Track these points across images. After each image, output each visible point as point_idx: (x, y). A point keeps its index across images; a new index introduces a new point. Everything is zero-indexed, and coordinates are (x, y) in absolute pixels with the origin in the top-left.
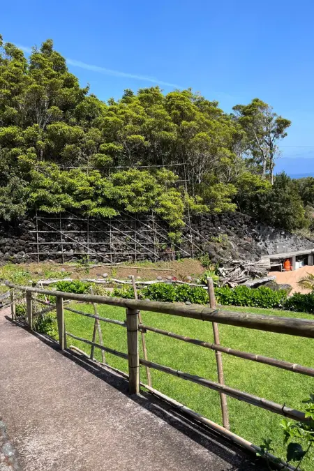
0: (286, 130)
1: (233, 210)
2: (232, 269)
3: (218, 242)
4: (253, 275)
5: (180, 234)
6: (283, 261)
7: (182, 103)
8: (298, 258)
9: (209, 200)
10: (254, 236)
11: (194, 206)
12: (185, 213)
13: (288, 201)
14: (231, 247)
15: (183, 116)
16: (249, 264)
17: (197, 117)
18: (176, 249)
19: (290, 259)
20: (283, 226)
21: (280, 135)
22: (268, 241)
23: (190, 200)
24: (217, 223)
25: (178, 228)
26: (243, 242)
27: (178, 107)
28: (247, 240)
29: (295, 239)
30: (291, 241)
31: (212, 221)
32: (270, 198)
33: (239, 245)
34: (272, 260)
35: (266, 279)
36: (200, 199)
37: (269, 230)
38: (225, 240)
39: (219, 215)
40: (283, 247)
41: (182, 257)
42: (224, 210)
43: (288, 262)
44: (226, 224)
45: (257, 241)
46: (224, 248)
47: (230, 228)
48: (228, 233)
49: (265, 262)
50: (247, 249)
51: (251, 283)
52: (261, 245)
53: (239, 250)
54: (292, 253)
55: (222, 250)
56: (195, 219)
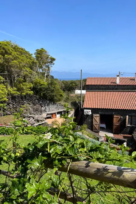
0: (54, 62)
1: (32, 94)
2: (29, 119)
3: (24, 107)
4: (38, 121)
5: (6, 104)
6: (52, 114)
7: (6, 47)
8: (58, 113)
9: (19, 90)
10: (41, 104)
11: (13, 92)
12: (8, 95)
13: (53, 90)
14: (29, 109)
15: (6, 53)
16: (36, 117)
17: (13, 54)
18: (4, 111)
19: (55, 113)
20: (52, 100)
21: (52, 64)
22: (46, 107)
23: (9, 88)
24: (24, 99)
25: (5, 102)
26: (35, 107)
27: (4, 49)
28: (37, 106)
29: (57, 105)
30: (56, 106)
31: (22, 98)
32: (46, 89)
33: (34, 109)
34: (48, 114)
35: (43, 122)
36: (15, 89)
37: (47, 102)
38: (27, 106)
39: (25, 96)
40: (53, 109)
41: (6, 114)
42: (27, 94)
43: (54, 115)
44: (28, 100)
45: (42, 106)
46: (26, 110)
47: (30, 102)
48: (29, 104)
49: (44, 115)
50: (36, 110)
51: (37, 124)
52: (43, 109)
53: (33, 111)
54: (56, 111)
55: (25, 111)
56: (13, 98)
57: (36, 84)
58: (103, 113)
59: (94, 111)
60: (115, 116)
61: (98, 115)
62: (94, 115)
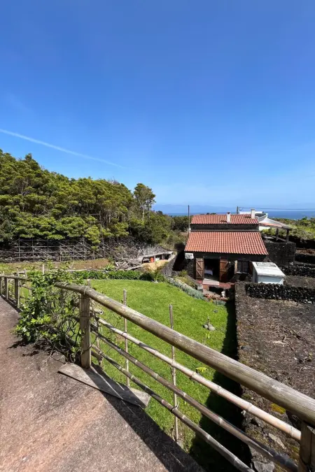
0: (154, 199)
1: (127, 235)
2: (122, 262)
3: (118, 250)
4: (132, 265)
5: (97, 247)
6: (150, 258)
7: (99, 187)
8: (157, 256)
9: (113, 231)
10: (137, 247)
11: (105, 234)
12: (101, 236)
13: (151, 231)
14: (124, 252)
15: (99, 193)
16: (131, 260)
17: (106, 193)
18: (96, 254)
19: (153, 257)
20: (150, 242)
21: (152, 200)
22: (143, 249)
23: (103, 230)
24: (118, 241)
25: (97, 244)
26: (131, 250)
27: (97, 188)
28: (133, 249)
29: (156, 248)
30: (154, 249)
31: (116, 241)
32: (143, 230)
33: (128, 252)
34: (145, 258)
35: (138, 267)
36: (108, 230)
37: (144, 244)
38: (122, 249)
39: (119, 238)
40: (151, 252)
41: (99, 257)
42: (122, 235)
44: (123, 241)
45: (138, 249)
46: (120, 253)
47: (125, 244)
48: (124, 246)
49: (140, 259)
50: (131, 253)
51: (130, 269)
52: (139, 251)
53: (127, 254)
54: (154, 254)
56: (106, 239)
57: (132, 223)
58: (207, 257)
59: (197, 254)
60: (221, 261)
61: (202, 260)
62: (198, 260)
